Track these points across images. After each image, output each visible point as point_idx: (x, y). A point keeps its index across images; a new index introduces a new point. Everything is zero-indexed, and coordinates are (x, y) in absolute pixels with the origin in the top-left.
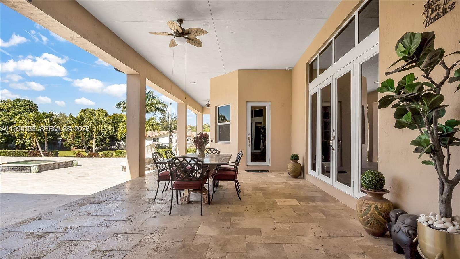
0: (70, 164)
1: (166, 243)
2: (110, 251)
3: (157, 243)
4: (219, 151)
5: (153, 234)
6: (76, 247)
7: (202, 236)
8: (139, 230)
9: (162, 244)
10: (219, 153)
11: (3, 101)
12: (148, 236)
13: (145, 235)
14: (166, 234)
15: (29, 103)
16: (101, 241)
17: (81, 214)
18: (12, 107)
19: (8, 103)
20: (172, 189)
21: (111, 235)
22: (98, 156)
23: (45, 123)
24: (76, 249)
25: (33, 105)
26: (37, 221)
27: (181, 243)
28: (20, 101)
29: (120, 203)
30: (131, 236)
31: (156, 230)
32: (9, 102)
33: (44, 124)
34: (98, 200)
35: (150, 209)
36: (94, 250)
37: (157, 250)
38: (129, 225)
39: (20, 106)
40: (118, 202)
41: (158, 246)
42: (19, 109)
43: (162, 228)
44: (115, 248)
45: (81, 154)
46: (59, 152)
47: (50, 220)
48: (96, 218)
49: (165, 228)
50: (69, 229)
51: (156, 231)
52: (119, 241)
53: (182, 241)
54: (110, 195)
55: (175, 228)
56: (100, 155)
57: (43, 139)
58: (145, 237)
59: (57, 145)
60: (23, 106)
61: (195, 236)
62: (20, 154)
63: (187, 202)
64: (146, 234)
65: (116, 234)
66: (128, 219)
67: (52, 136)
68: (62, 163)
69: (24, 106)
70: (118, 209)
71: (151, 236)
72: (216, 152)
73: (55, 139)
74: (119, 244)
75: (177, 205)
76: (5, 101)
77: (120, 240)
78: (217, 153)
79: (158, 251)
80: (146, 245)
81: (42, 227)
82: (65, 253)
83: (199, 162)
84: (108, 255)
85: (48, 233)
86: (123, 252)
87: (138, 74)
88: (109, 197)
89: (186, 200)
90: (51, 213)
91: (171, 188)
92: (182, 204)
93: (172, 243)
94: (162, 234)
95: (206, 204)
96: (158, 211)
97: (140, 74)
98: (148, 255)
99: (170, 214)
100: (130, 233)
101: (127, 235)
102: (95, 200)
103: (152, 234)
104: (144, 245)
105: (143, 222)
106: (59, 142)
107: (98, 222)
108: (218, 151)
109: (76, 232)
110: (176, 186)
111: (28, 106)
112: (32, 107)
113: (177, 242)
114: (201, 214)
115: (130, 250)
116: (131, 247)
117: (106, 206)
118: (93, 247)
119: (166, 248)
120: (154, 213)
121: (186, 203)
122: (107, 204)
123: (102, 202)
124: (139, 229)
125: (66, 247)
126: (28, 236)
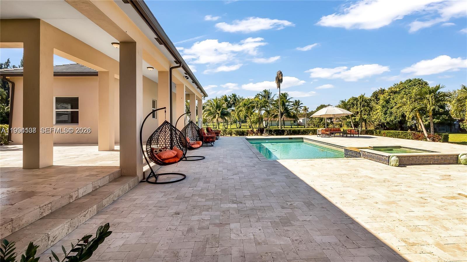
0: (453, 160)
11: (395, 84)
15: (418, 82)
18: (403, 89)
19: (400, 85)
23: (429, 100)
25: (423, 83)
28: (410, 81)
33: (427, 101)
39: (410, 87)
42: (409, 89)
57: (435, 119)
59: (453, 127)
67: (445, 116)
69: (414, 85)
73: (450, 118)
76: (398, 84)
106: (455, 123)
111: (418, 84)
112: (422, 85)
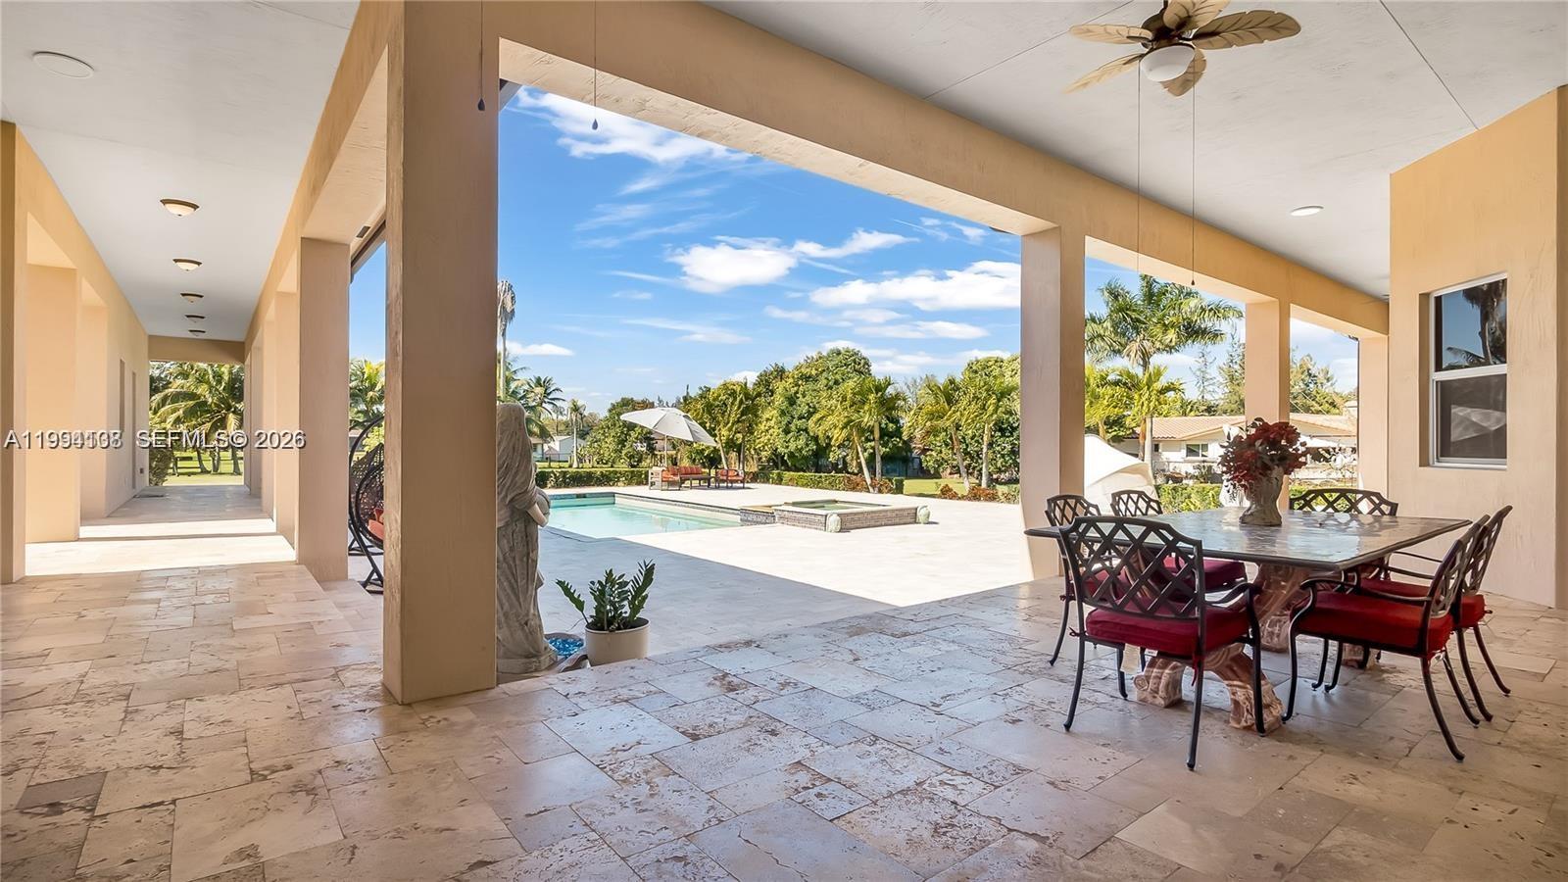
0: (910, 517)
1: (989, 823)
2: (829, 780)
3: (959, 811)
4: (1394, 507)
5: (970, 775)
6: (773, 738)
7: (1132, 852)
8: (940, 749)
9: (975, 820)
10: (1393, 513)
12: (952, 778)
13: (945, 769)
14: (1009, 790)
15: (853, 357)
16: (828, 744)
17: (838, 657)
18: (824, 370)
19: (818, 361)
20: (1082, 635)
21: (863, 734)
22: (993, 498)
24: (769, 745)
25: (861, 360)
26: (752, 651)
27: (1032, 845)
28: (838, 353)
29: (948, 649)
30: (908, 758)
31: (985, 767)
32: (820, 358)
34: (900, 627)
35: (1018, 689)
36: (799, 762)
37: (945, 833)
38: (925, 723)
39: (837, 367)
40: (944, 647)
41: (955, 821)
42: (836, 373)
43: (1011, 767)
44: (844, 778)
45: (950, 490)
46: (906, 483)
47: (774, 653)
48: (861, 676)
49: (1019, 770)
50: (789, 688)
51: (985, 771)
52: (867, 761)
53: (1043, 840)
54: (938, 618)
55: (1052, 783)
56: (1000, 494)
57: (882, 446)
58: (940, 778)
60: (842, 366)
61: (1109, 840)
62: (830, 483)
63: (1160, 701)
64: (950, 768)
65: (874, 736)
66: (935, 705)
67: (898, 439)
68: (893, 511)
69: (845, 364)
70: (926, 667)
71: (959, 780)
72: (1377, 507)
73: (904, 444)
74: (860, 770)
75: (1120, 702)
76: (813, 358)
77: (874, 759)
78: (1383, 513)
79: (944, 838)
80: (926, 802)
81: (749, 668)
82: (743, 746)
83: (1181, 544)
84: (816, 790)
85: (748, 685)
86: (856, 797)
87: (1055, 228)
88: (932, 624)
89: (1160, 693)
90: (786, 636)
91: (1078, 631)
92: (1143, 701)
93: (1006, 830)
94: (996, 787)
95: (1248, 728)
96: (1038, 702)
97: (1060, 227)
98: (907, 838)
99: (1068, 726)
100: (909, 747)
101: (899, 751)
102: (894, 624)
103: (965, 773)
104: (922, 799)
105: (967, 728)
106: (914, 455)
107: (856, 688)
108: (1387, 503)
109: (797, 701)
110: (1093, 626)
111: (852, 363)
112: (859, 365)
113: (1026, 834)
114: (1191, 766)
115: (875, 798)
116: (884, 791)
117: (908, 651)
118: (802, 754)
119: (975, 838)
120: (1021, 706)
121: (1157, 703)
122: (915, 644)
123: (905, 635)
124: (940, 745)
125: (753, 732)
126: (715, 679)
